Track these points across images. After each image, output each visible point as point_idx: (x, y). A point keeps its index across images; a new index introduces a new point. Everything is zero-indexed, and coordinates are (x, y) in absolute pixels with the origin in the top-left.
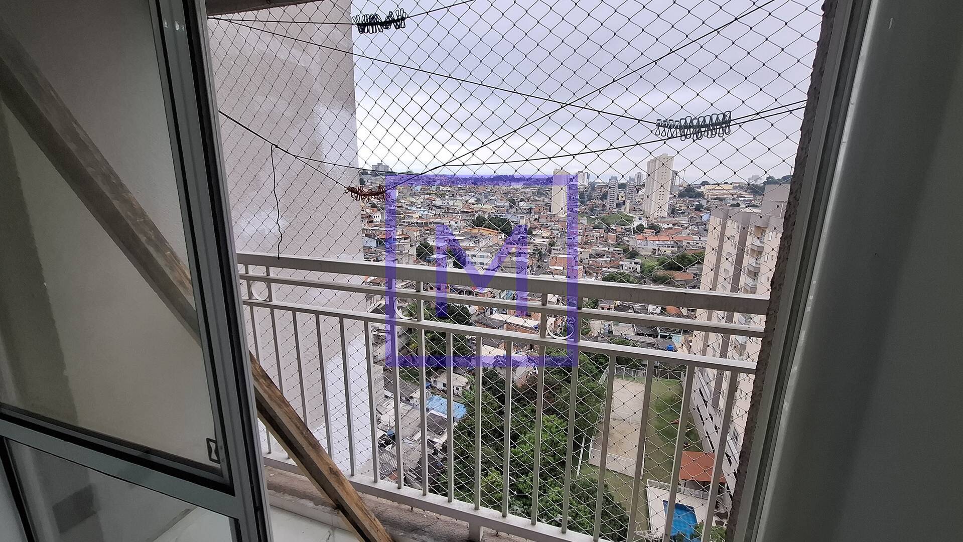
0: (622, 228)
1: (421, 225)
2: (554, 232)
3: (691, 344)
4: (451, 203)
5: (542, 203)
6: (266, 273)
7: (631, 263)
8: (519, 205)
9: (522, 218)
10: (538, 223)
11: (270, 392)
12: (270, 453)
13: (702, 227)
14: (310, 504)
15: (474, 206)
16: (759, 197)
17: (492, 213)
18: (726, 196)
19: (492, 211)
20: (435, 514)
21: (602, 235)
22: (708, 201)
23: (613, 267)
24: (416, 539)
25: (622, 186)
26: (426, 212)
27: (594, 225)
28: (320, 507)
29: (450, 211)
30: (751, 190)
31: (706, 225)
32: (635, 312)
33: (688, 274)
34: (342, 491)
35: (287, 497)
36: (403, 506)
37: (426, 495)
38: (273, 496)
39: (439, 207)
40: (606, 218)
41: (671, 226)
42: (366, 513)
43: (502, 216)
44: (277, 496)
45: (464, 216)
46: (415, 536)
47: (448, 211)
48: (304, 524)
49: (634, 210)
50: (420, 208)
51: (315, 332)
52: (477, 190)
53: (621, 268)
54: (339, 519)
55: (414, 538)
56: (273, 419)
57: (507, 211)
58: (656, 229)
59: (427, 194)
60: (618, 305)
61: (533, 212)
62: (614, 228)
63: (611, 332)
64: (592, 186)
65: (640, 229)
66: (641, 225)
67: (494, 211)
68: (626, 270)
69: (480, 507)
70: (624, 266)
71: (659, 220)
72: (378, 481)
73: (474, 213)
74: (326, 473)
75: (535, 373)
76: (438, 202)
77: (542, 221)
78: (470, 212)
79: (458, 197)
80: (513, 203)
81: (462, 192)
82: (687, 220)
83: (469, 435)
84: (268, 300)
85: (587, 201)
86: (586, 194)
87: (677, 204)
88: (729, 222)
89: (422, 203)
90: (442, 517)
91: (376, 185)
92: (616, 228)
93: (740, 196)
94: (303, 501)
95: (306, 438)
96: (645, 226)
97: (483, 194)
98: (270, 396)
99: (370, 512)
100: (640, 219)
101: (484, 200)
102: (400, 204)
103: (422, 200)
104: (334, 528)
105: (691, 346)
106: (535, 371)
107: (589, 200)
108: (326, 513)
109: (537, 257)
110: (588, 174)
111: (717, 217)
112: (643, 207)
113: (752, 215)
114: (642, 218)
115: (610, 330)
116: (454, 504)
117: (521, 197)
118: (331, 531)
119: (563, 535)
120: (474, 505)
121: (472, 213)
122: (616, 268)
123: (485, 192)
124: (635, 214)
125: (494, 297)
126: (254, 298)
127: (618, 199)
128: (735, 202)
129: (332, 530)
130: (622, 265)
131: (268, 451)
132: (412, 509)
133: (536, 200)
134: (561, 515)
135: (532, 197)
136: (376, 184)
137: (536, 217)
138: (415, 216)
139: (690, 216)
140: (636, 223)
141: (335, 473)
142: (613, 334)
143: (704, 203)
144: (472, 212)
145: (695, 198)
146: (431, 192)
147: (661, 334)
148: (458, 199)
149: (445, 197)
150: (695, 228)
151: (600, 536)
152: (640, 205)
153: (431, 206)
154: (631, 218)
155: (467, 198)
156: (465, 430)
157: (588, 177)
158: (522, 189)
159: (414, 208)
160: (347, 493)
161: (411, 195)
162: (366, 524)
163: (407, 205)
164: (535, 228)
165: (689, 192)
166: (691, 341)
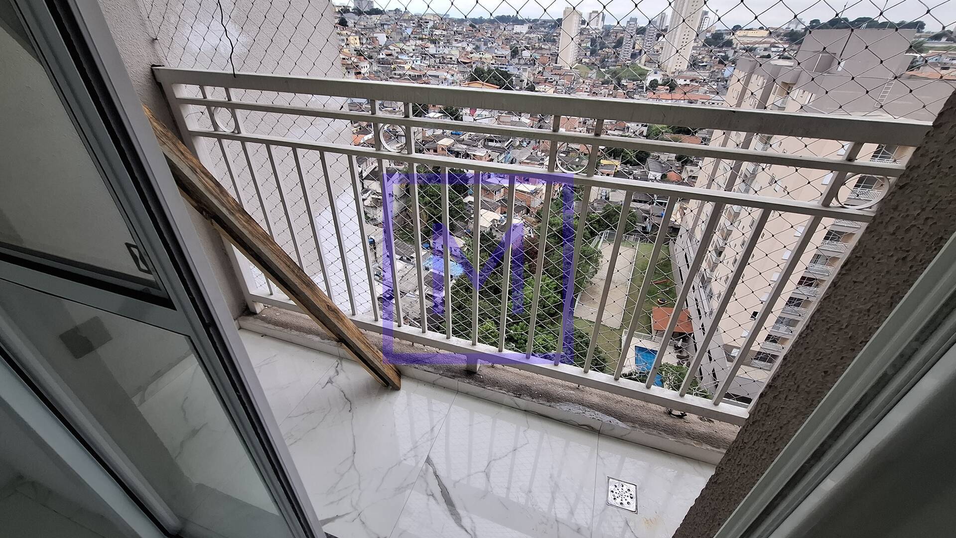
0: (634, 84)
1: (414, 78)
2: (558, 87)
3: (685, 211)
4: (446, 51)
5: (548, 52)
6: (227, 98)
7: (638, 125)
8: (522, 54)
9: (525, 70)
10: (542, 77)
11: (250, 228)
12: (271, 294)
13: (723, 83)
14: (317, 339)
15: (472, 55)
16: (796, 47)
17: (492, 64)
18: (757, 45)
19: (491, 62)
20: (434, 349)
21: (611, 93)
22: (735, 52)
23: (618, 130)
24: (417, 368)
25: (641, 31)
26: (419, 62)
27: (603, 80)
28: (326, 341)
29: (445, 61)
30: (789, 38)
31: (727, 81)
32: (635, 178)
33: (697, 138)
34: (342, 326)
35: (294, 333)
36: (404, 342)
37: (425, 332)
38: (281, 331)
39: (433, 56)
40: (618, 72)
41: (688, 82)
42: (368, 346)
43: (503, 68)
44: (284, 332)
45: (461, 68)
46: (417, 366)
47: (443, 61)
48: (313, 355)
49: (650, 61)
50: (412, 57)
51: (296, 169)
52: (475, 34)
53: (626, 131)
54: (344, 351)
55: (415, 368)
56: (259, 257)
57: (508, 62)
58: (672, 86)
59: (419, 39)
60: (618, 171)
61: (537, 63)
62: (625, 84)
63: (607, 199)
64: (607, 31)
65: (654, 85)
66: (655, 81)
67: (493, 62)
68: (631, 132)
69: (477, 343)
70: (630, 128)
71: (676, 74)
72: (379, 320)
73: (472, 63)
74: (323, 309)
75: (530, 236)
76: (432, 49)
77: (547, 74)
78: (468, 63)
79: (455, 44)
80: (515, 53)
81: (459, 37)
82: (708, 75)
83: (466, 291)
84: (236, 132)
85: (599, 50)
86: (599, 40)
87: (700, 54)
88: (754, 77)
89: (414, 50)
90: (442, 351)
91: (361, 27)
92: (627, 84)
93: (773, 45)
94: (309, 336)
95: (299, 277)
96: (660, 82)
97: (482, 40)
98: (250, 232)
99: (372, 345)
100: (656, 73)
101: (483, 48)
102: (389, 52)
103: (414, 47)
104: (341, 358)
105: (685, 213)
106: (530, 235)
107: (601, 49)
108: (332, 346)
109: (538, 117)
110: (603, 14)
111: (742, 71)
112: (661, 58)
113: (782, 68)
114: (658, 72)
115: (607, 197)
116: (453, 341)
117: (525, 43)
118: (339, 361)
119: (556, 367)
120: (472, 341)
121: (469, 64)
122: (622, 130)
123: (484, 38)
124: (651, 67)
125: (492, 160)
126: (221, 130)
127: (634, 48)
128: (766, 53)
129: (340, 359)
130: (628, 128)
131: (270, 293)
132: (413, 344)
133: (541, 48)
134: (555, 350)
135: (537, 45)
136: (360, 25)
137: (541, 69)
138: (407, 67)
139: (712, 70)
140: (650, 78)
141: (335, 311)
142: (610, 200)
143: (730, 53)
144: (470, 62)
145: (722, 47)
146: (424, 37)
147: (657, 201)
148: (454, 47)
149: (439, 43)
150: (714, 85)
151: (590, 368)
152: (659, 55)
153: (424, 56)
154: (646, 72)
155: (464, 44)
156: (463, 288)
157: (603, 19)
158: (526, 33)
159: (405, 57)
160: (348, 328)
161: (401, 40)
162: (370, 355)
163: (397, 52)
164: (538, 83)
165: (717, 40)
166: (686, 209)
